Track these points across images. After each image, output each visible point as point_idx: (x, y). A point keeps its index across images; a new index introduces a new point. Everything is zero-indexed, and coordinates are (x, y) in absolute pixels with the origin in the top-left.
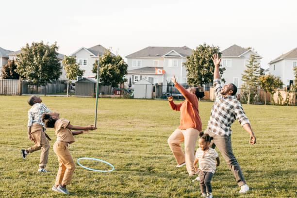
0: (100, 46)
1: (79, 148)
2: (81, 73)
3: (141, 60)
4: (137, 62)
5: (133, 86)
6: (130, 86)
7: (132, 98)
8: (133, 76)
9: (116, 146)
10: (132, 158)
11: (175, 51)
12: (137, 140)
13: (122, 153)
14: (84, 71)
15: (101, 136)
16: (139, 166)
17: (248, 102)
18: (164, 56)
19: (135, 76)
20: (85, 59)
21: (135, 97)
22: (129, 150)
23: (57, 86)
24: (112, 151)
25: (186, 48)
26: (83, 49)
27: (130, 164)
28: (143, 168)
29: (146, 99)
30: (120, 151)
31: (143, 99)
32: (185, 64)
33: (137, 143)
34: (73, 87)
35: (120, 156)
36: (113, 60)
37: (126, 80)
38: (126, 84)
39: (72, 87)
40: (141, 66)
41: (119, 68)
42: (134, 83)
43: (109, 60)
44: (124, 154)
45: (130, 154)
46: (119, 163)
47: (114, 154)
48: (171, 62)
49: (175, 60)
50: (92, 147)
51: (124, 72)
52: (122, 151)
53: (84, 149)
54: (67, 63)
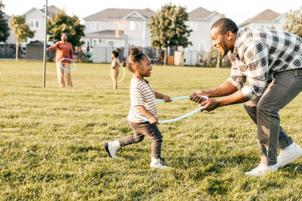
0: (53, 6)
1: (14, 105)
2: (31, 34)
3: (99, 22)
4: (95, 25)
5: (91, 50)
6: (88, 50)
7: (91, 62)
8: (91, 40)
9: (69, 103)
10: (95, 116)
11: (136, 13)
12: (100, 97)
13: (79, 111)
14: (35, 32)
15: (49, 93)
16: (107, 127)
17: (218, 65)
18: (125, 18)
19: (93, 40)
20: (38, 21)
21: (94, 61)
22: (90, 108)
23: (6, 50)
24: (64, 109)
25: (149, 10)
26: (34, 9)
27: (92, 125)
28: (114, 129)
29: (106, 63)
30: (77, 109)
31: (103, 63)
32: (149, 25)
33: (101, 100)
34: (24, 51)
35: (76, 115)
36: (68, 20)
37: (83, 43)
38: (84, 48)
39: (22, 52)
40: (100, 29)
41: (75, 29)
42: (92, 47)
43: (64, 20)
44: (82, 112)
45: (92, 112)
46: (73, 123)
47: (67, 112)
48: (132, 25)
49: (137, 22)
50: (34, 104)
51: (81, 33)
52: (79, 109)
53: (22, 106)
54: (15, 23)
